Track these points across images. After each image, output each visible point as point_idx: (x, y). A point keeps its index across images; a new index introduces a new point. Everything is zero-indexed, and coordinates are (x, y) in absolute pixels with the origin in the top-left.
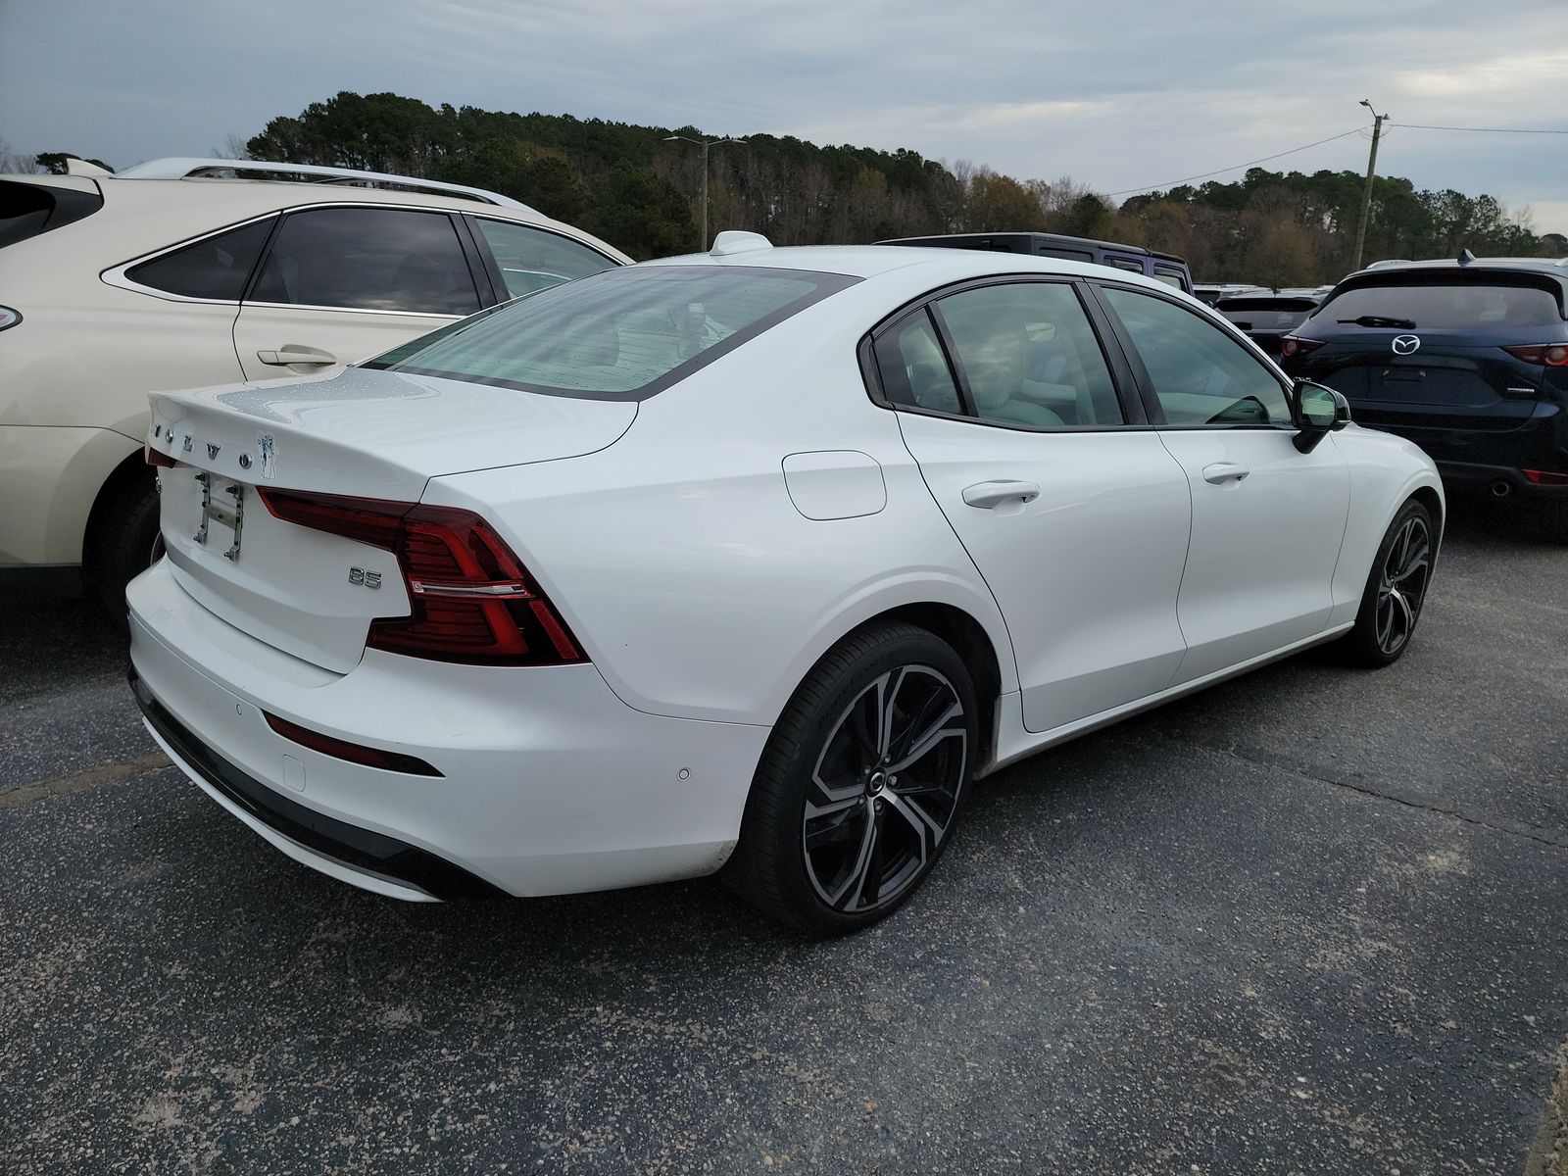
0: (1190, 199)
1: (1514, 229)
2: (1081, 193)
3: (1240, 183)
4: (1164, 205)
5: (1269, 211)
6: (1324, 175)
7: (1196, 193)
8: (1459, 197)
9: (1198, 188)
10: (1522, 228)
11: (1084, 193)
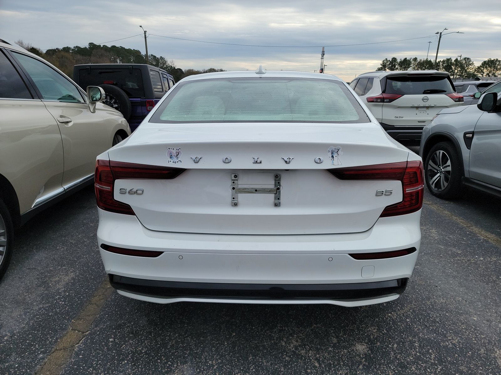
0: (71, 51)
1: (171, 67)
2: (29, 47)
3: (87, 47)
4: (63, 53)
5: (100, 57)
6: (114, 47)
7: (72, 50)
8: (155, 57)
9: (73, 48)
10: (173, 67)
11: (31, 47)
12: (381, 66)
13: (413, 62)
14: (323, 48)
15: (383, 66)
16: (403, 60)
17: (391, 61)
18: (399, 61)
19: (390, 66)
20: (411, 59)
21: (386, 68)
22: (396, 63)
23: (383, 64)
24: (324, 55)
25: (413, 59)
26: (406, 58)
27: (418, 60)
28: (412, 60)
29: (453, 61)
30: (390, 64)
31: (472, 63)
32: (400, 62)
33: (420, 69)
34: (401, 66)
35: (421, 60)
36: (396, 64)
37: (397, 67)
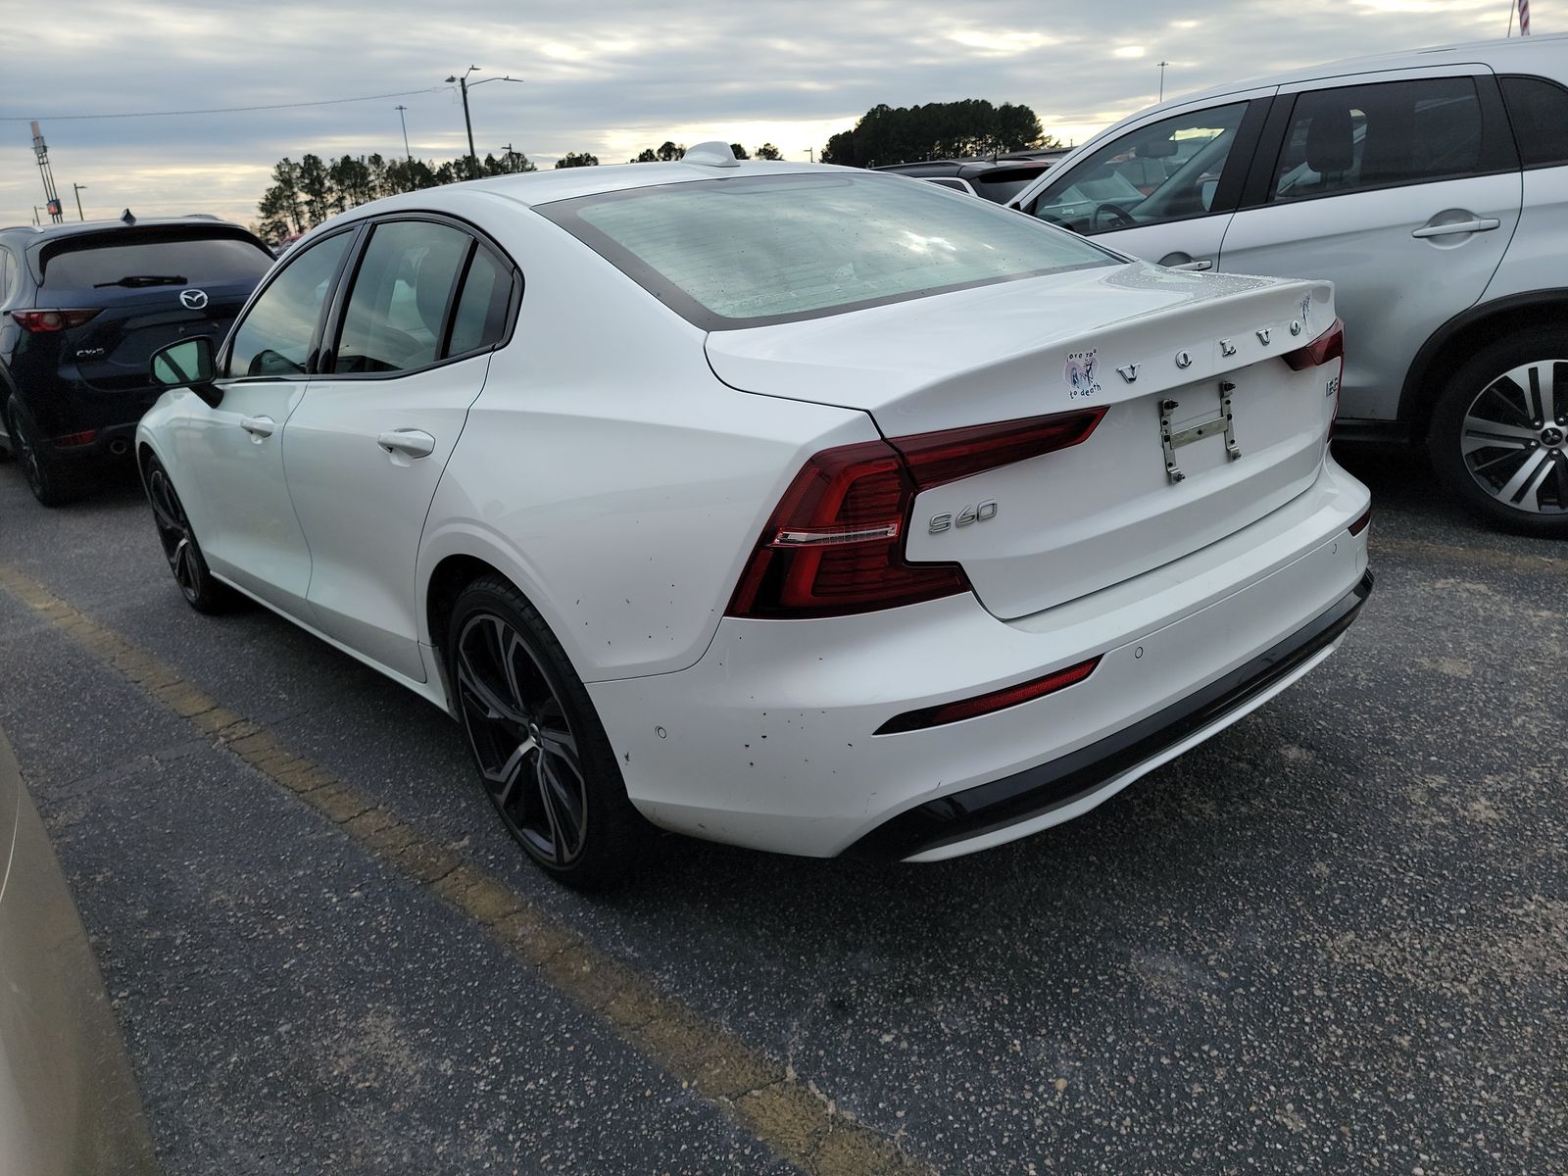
12: (276, 184)
13: (372, 168)
14: (34, 125)
15: (282, 181)
16: (339, 161)
17: (302, 165)
18: (327, 164)
19: (307, 181)
20: (363, 160)
21: (296, 190)
22: (320, 172)
23: (281, 174)
24: (45, 151)
25: (370, 160)
26: (347, 158)
27: (386, 161)
28: (366, 162)
29: (482, 163)
30: (302, 176)
31: (530, 166)
32: (334, 168)
33: (400, 190)
34: (340, 182)
35: (394, 162)
36: (323, 174)
37: (327, 183)
